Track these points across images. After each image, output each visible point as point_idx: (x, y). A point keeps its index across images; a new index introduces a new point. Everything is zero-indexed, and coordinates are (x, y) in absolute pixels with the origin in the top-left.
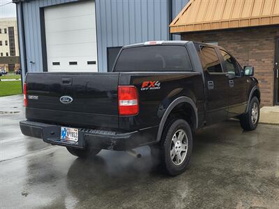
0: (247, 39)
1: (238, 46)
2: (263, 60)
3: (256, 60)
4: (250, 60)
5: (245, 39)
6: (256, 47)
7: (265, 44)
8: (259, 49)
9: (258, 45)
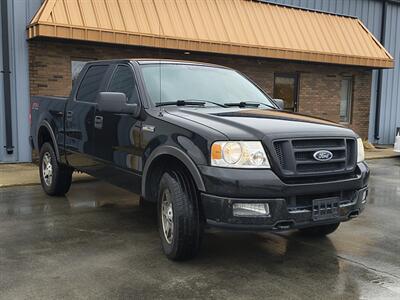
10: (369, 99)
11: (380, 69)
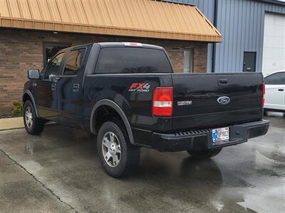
0: (15, 41)
1: (6, 47)
2: (34, 64)
3: (27, 64)
4: (21, 63)
5: (12, 41)
6: (26, 50)
7: (35, 49)
8: (30, 53)
9: (28, 48)
10: (206, 65)
11: (214, 43)
